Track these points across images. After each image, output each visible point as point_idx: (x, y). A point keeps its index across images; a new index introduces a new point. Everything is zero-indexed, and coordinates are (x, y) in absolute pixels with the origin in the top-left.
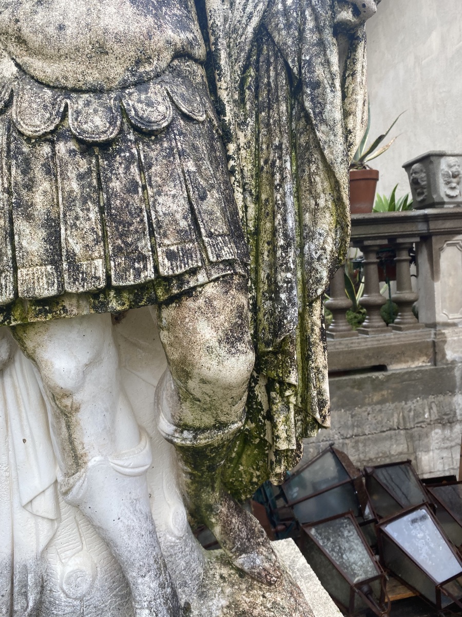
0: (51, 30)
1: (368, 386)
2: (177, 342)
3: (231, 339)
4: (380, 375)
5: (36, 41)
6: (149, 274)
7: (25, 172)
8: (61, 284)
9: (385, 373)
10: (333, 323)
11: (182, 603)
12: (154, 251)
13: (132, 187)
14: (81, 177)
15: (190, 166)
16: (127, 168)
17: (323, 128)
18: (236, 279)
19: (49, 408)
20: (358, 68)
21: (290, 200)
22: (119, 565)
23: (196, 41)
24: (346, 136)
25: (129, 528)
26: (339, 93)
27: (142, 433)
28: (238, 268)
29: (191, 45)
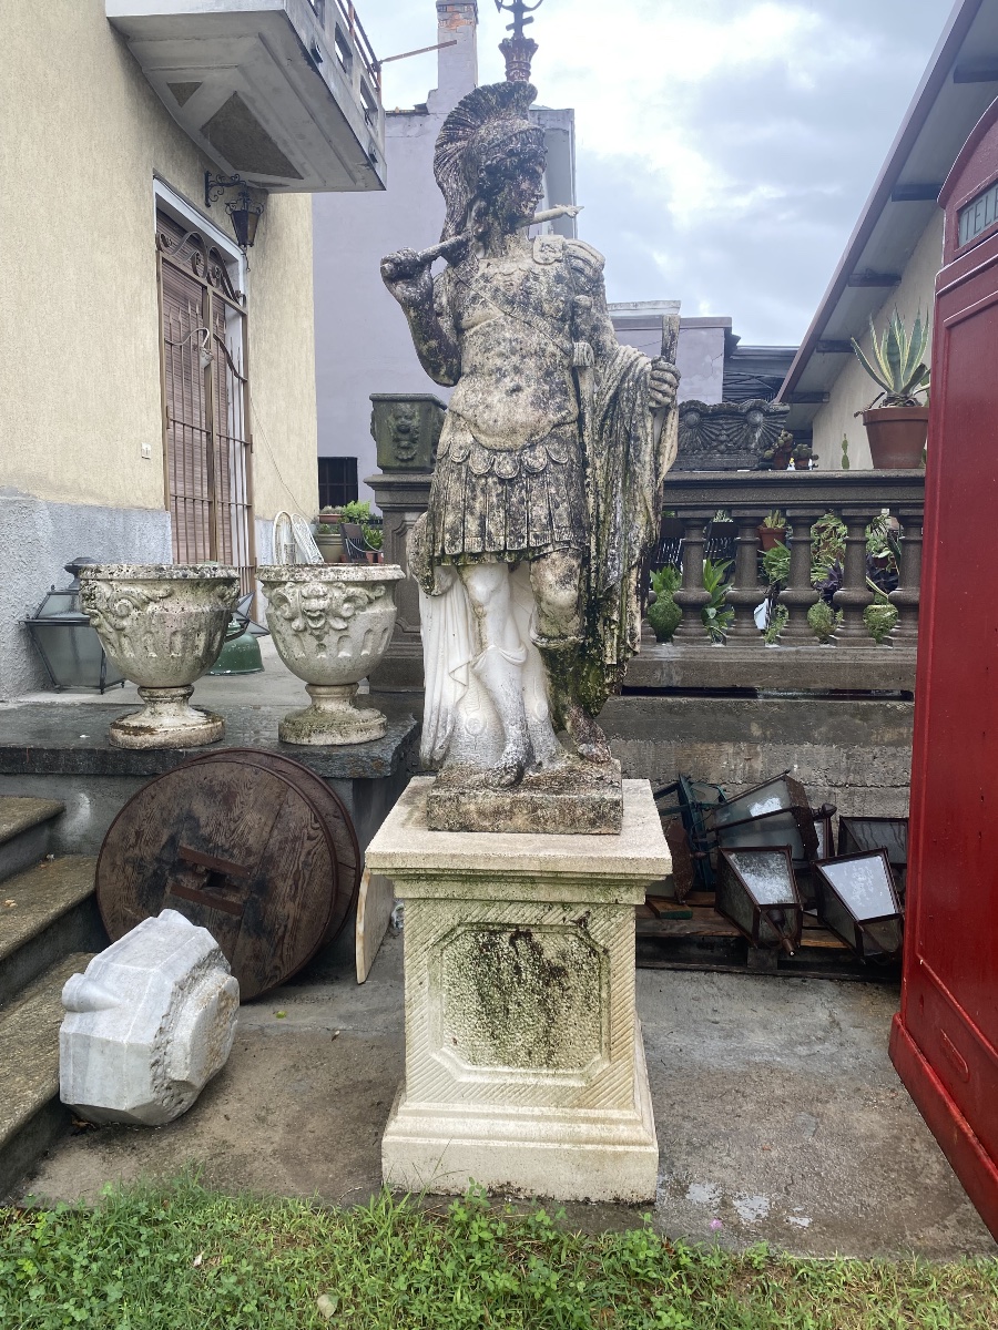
0: (491, 423)
1: (878, 718)
2: (536, 582)
3: (564, 581)
4: (900, 706)
5: (484, 427)
6: (524, 545)
7: (472, 492)
8: (484, 547)
9: (907, 703)
10: (842, 623)
11: (538, 761)
12: (528, 533)
13: (522, 501)
14: (498, 495)
15: (553, 491)
16: (520, 491)
17: (639, 465)
18: (570, 551)
19: (470, 614)
20: (669, 426)
21: (619, 505)
22: (499, 718)
23: (569, 413)
24: (657, 469)
25: (507, 695)
26: (650, 446)
27: (521, 643)
28: (573, 546)
29: (564, 418)
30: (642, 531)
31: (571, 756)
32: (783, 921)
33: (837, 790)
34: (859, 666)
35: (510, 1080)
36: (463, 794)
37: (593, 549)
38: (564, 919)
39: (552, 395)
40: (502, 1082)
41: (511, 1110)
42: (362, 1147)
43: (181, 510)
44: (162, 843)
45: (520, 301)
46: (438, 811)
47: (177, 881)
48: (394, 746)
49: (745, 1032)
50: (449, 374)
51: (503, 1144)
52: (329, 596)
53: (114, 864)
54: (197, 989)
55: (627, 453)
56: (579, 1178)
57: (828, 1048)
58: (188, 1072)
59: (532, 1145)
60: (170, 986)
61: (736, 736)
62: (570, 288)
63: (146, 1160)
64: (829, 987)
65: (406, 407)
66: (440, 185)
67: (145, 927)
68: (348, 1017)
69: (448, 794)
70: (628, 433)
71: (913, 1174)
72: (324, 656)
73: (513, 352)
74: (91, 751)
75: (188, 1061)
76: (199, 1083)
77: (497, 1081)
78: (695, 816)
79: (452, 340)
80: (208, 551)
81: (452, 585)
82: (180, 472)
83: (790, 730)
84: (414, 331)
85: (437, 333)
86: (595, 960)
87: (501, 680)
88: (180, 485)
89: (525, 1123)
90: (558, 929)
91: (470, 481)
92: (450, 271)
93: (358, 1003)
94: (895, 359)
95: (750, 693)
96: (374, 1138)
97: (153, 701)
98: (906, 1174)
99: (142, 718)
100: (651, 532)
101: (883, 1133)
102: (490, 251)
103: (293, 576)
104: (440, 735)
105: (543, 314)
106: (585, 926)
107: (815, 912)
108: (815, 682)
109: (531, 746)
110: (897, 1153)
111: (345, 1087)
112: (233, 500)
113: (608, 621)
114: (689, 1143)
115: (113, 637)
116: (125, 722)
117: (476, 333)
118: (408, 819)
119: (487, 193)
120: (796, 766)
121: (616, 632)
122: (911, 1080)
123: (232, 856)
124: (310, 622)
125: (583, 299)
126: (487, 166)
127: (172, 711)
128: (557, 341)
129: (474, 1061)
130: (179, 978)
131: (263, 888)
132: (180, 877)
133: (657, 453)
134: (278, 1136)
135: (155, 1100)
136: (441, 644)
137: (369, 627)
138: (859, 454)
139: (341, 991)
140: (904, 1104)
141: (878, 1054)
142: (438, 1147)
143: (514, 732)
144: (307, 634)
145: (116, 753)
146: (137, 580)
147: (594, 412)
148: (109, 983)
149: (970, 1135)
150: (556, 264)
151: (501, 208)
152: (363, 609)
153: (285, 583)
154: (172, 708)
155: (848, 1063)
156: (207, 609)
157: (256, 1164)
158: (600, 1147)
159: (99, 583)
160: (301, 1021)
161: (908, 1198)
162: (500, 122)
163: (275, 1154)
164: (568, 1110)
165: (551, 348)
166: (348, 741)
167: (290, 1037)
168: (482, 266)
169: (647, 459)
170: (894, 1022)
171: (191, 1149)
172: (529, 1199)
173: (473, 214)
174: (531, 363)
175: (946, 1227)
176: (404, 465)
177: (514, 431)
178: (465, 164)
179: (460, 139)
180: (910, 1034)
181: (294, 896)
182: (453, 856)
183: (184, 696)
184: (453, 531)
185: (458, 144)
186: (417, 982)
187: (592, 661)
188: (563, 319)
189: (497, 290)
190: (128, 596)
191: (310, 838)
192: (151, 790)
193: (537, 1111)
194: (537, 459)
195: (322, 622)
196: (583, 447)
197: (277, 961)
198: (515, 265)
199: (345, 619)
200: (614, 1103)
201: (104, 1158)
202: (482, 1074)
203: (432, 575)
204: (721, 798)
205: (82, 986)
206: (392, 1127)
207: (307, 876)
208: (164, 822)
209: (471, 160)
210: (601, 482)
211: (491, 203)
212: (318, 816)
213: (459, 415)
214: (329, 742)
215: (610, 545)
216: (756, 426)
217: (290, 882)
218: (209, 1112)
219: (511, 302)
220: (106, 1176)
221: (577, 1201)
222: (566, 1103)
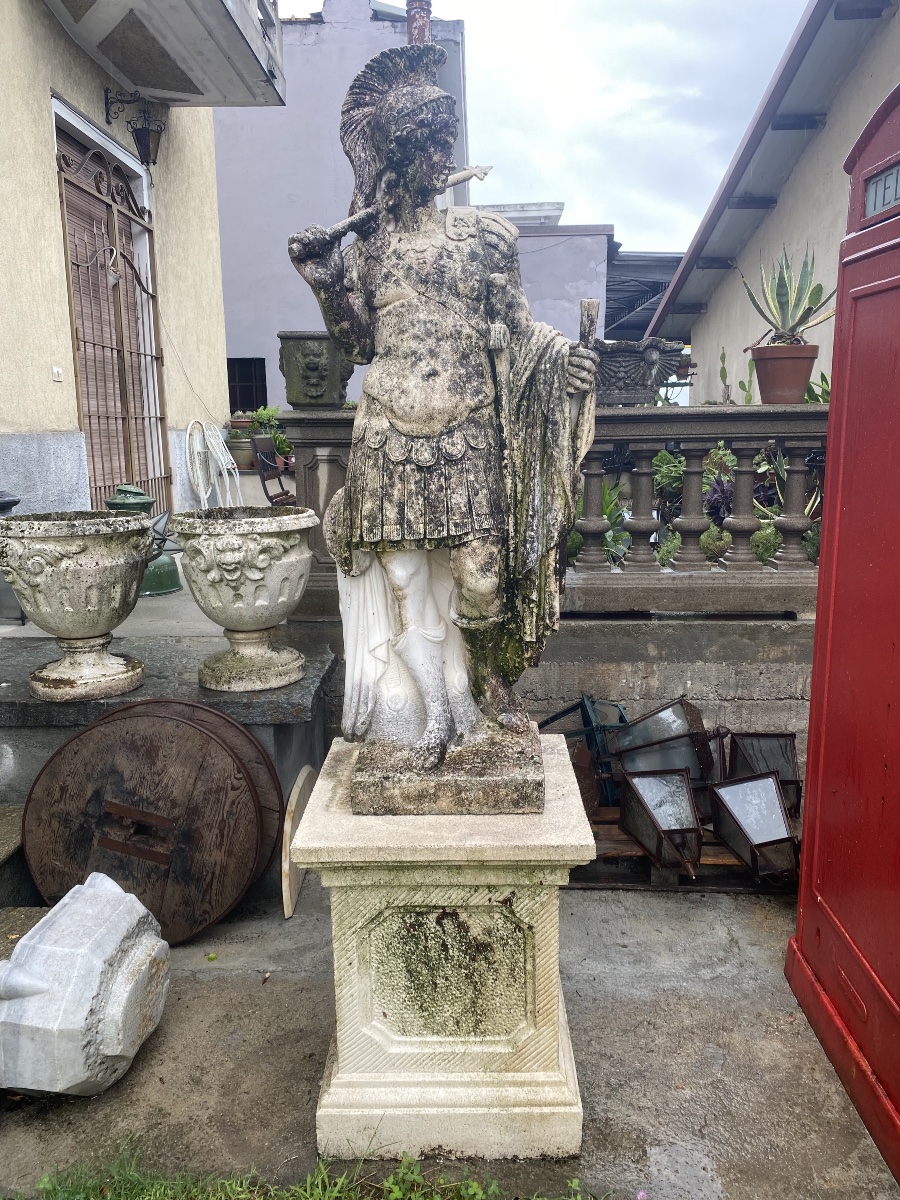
0: (407, 409)
1: (764, 637)
2: (456, 569)
3: (485, 569)
4: (784, 625)
5: (400, 413)
6: (445, 534)
7: (390, 479)
8: (403, 535)
9: (791, 623)
10: (731, 548)
12: (448, 522)
13: (441, 489)
14: (416, 483)
15: (472, 477)
16: (439, 479)
17: (557, 449)
18: (491, 538)
19: (389, 596)
20: (586, 410)
21: (537, 488)
22: (420, 695)
23: (487, 396)
24: (574, 453)
25: (428, 672)
26: (568, 430)
27: (440, 618)
28: (493, 533)
29: (481, 401)
30: (560, 514)
31: (491, 724)
32: (683, 844)
33: (726, 704)
34: (748, 590)
35: (439, 1049)
36: (387, 778)
37: (511, 530)
38: (490, 900)
39: (469, 378)
40: (432, 1051)
41: (441, 1077)
42: (296, 1108)
43: (95, 426)
44: (88, 797)
45: (434, 280)
46: (363, 796)
47: (103, 833)
48: (313, 689)
49: (653, 956)
50: (362, 354)
51: (433, 1111)
52: (244, 548)
53: (39, 819)
54: (127, 961)
55: (544, 435)
56: (508, 1139)
57: (727, 970)
58: (121, 1047)
59: (462, 1111)
60: (99, 965)
61: (633, 655)
62: (485, 266)
63: (83, 1136)
64: (726, 901)
65: (313, 345)
66: (347, 153)
67: (72, 898)
68: (278, 957)
69: (372, 779)
70: (546, 419)
71: (815, 1107)
72: (241, 605)
73: (429, 334)
74: (12, 704)
75: (120, 1037)
76: (132, 1053)
77: (426, 1050)
78: (599, 737)
79: (364, 317)
80: (123, 464)
81: (370, 565)
82: (92, 390)
83: (683, 650)
84: (325, 312)
85: (348, 313)
86: (520, 935)
87: (421, 658)
88: (93, 403)
89: (454, 1090)
90: (483, 908)
91: (387, 468)
92: (360, 244)
93: (287, 941)
94: (784, 300)
95: (645, 615)
96: (307, 1097)
97: (72, 651)
98: (809, 1108)
99: (61, 669)
100: (569, 515)
101: (785, 1063)
102: (401, 224)
103: (207, 529)
104: (361, 711)
105: (458, 295)
106: (511, 905)
107: (710, 827)
108: (707, 605)
109: (452, 720)
110: (800, 1085)
111: (277, 1038)
112: (146, 414)
113: (527, 600)
114: (608, 1084)
115: (28, 592)
116: (44, 673)
117: (389, 313)
118: (331, 800)
119: (398, 166)
120: (689, 682)
121: (535, 610)
122: (808, 1004)
123: (157, 808)
124: (225, 574)
125: (499, 278)
126: (397, 137)
127: (91, 661)
128: (473, 323)
129: (404, 1032)
130: (107, 956)
131: (190, 837)
132: (106, 829)
133: (575, 437)
134: (212, 1100)
135: (88, 1078)
136: (361, 623)
137: (286, 575)
138: (735, 366)
139: (268, 927)
140: (802, 1029)
141: (775, 974)
142: (371, 1117)
143: (435, 709)
144: (223, 584)
145: (37, 705)
146: (49, 537)
147: (511, 392)
148: (37, 966)
149: (869, 1073)
150: (470, 240)
151: (412, 181)
152: (279, 558)
153: (200, 535)
154: (92, 657)
155: (749, 986)
156: (122, 561)
157: (192, 1134)
158: (527, 1109)
159: (10, 541)
160: (231, 964)
161: (813, 1136)
162: (409, 88)
163: (211, 1122)
164: (495, 1075)
165: (467, 330)
166: (267, 686)
167: (221, 982)
168: (394, 241)
169: (566, 444)
170: (790, 946)
171: (127, 1121)
172: (459, 1159)
173: (383, 185)
174: (446, 346)
175: (849, 1166)
176: (313, 401)
177: (431, 418)
178: (372, 130)
179: (367, 105)
180: (807, 961)
181: (221, 844)
182: (380, 849)
183: (103, 645)
184: (372, 518)
185: (365, 110)
186: (347, 963)
187: (511, 635)
188: (478, 299)
189: (410, 268)
190: (40, 554)
191: (234, 788)
192: (73, 746)
193: (466, 1077)
194: (456, 446)
195: (238, 574)
196: (500, 429)
197: (206, 907)
198: (427, 241)
199: (261, 570)
200: (539, 1067)
201: (40, 1136)
202: (412, 1044)
203: (351, 555)
204: (622, 719)
205: (9, 975)
206: (325, 1100)
207: (232, 825)
208: (89, 777)
209: (379, 129)
210: (518, 462)
211: (401, 175)
212: (242, 766)
213: (374, 399)
214: (249, 689)
215: (529, 526)
216: (653, 363)
217: (216, 831)
218: (144, 1074)
219: (425, 282)
220: (44, 1158)
221: (505, 1159)
222: (493, 1068)
